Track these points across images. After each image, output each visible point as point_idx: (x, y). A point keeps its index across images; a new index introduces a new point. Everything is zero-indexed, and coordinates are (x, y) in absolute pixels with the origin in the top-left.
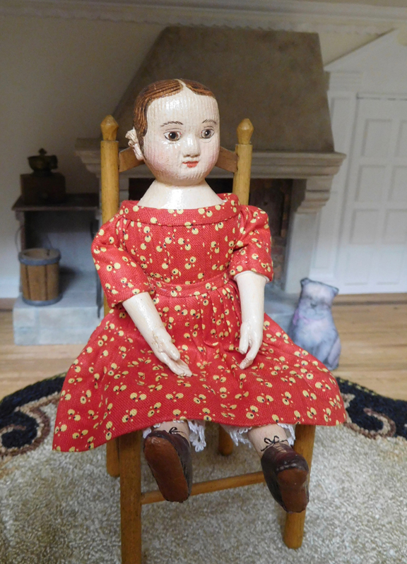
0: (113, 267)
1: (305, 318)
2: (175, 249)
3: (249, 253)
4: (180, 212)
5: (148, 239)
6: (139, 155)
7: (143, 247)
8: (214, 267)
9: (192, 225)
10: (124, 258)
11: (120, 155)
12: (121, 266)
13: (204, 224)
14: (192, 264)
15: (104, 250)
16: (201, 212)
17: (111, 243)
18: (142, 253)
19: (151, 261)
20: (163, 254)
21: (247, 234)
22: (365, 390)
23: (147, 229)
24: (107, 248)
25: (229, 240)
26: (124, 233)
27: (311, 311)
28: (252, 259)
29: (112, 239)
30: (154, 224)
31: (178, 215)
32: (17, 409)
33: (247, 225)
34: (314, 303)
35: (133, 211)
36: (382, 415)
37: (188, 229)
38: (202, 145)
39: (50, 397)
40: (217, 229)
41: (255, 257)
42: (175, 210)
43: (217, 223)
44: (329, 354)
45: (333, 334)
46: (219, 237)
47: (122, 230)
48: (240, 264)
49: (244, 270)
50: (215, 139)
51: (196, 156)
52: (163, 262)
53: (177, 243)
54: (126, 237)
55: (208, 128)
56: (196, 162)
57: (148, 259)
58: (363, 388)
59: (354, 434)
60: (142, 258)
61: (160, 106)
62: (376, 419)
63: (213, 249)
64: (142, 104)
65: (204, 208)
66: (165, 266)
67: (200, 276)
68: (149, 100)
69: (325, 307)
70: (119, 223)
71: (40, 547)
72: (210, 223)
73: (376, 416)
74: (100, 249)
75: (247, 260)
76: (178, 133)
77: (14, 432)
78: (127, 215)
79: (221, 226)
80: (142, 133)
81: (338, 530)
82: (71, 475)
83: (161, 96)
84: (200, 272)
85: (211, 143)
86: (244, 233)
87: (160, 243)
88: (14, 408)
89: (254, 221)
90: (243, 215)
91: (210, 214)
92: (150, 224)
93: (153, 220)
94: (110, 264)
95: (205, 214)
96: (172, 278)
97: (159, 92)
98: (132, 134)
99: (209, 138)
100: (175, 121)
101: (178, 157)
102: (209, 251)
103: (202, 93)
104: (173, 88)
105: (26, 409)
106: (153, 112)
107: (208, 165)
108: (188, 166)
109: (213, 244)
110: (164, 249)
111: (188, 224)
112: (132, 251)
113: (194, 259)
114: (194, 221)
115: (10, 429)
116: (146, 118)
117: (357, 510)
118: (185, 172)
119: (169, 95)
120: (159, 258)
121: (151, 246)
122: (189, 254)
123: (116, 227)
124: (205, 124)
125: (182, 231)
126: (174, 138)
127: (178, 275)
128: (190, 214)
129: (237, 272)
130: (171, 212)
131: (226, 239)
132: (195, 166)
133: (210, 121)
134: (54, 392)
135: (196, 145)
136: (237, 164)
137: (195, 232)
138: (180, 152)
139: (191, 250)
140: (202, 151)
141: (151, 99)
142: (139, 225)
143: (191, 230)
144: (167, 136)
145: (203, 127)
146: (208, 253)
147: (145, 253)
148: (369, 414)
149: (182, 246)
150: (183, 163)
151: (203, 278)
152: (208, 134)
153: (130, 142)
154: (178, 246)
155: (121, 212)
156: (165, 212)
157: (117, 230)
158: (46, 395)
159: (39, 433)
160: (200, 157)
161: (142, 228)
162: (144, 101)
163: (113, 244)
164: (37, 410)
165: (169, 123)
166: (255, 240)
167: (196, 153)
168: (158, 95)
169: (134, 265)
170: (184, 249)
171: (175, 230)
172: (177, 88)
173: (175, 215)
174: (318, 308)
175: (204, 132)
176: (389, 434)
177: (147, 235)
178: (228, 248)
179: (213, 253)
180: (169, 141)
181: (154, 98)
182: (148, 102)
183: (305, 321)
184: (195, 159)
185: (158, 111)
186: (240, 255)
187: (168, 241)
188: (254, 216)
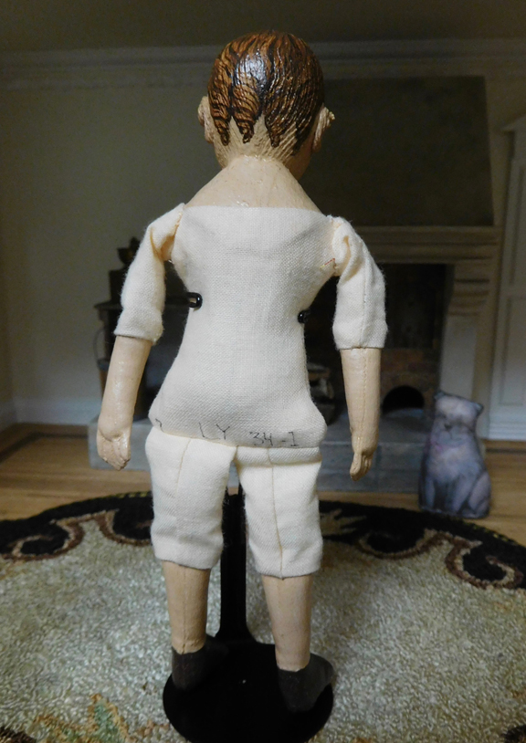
1: (437, 444)
22: (504, 540)
27: (445, 435)
32: (53, 521)
34: (448, 423)
36: (510, 566)
39: (95, 515)
44: (470, 495)
45: (476, 467)
58: (501, 536)
59: (457, 580)
62: (500, 568)
69: (465, 429)
71: (11, 639)
73: (499, 565)
77: (39, 541)
81: (374, 671)
82: (80, 585)
88: (50, 519)
105: (63, 524)
115: (36, 538)
117: (412, 654)
134: (102, 510)
148: (491, 563)
158: (92, 512)
159: (66, 546)
164: (75, 525)
174: (454, 431)
176: (508, 586)
183: (437, 447)
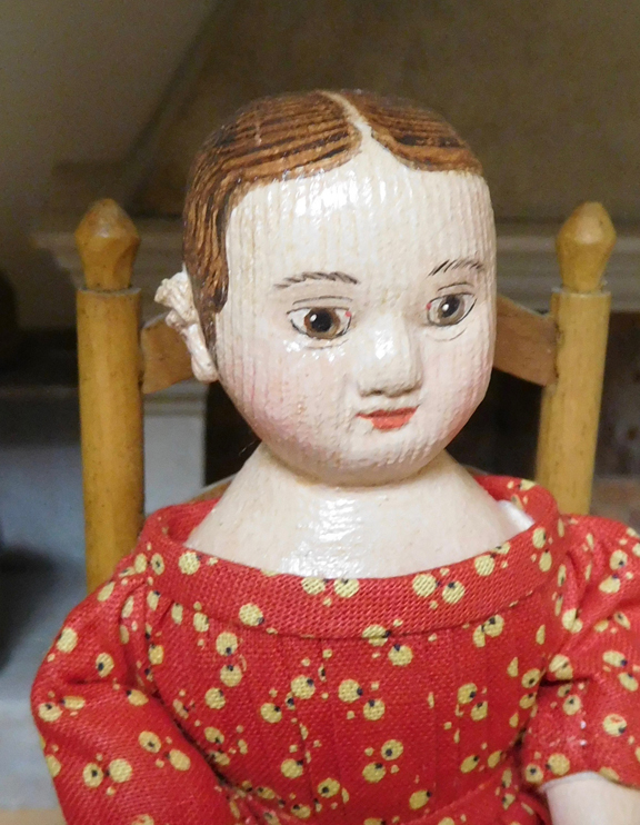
0: (107, 773)
2: (325, 714)
3: (592, 709)
4: (347, 591)
5: (232, 677)
6: (202, 365)
7: (214, 699)
8: (468, 765)
9: (389, 634)
10: (147, 738)
11: (144, 335)
12: (135, 773)
13: (434, 630)
14: (389, 765)
15: (75, 704)
16: (423, 587)
17: (103, 673)
18: (211, 717)
19: (243, 747)
20: (285, 730)
21: (588, 631)
23: (226, 641)
24: (88, 698)
25: (522, 670)
26: (149, 641)
28: (604, 734)
29: (106, 661)
30: (253, 629)
31: (340, 603)
33: (587, 597)
35: (177, 569)
37: (375, 649)
38: (429, 349)
40: (479, 639)
41: (613, 725)
42: (329, 582)
43: (482, 620)
46: (488, 667)
47: (142, 628)
48: (562, 749)
49: (575, 769)
50: (477, 325)
51: (408, 391)
52: (285, 755)
53: (334, 695)
54: (157, 655)
55: (452, 290)
56: (408, 411)
57: (232, 738)
60: (212, 734)
61: (272, 214)
63: (467, 708)
64: (211, 194)
65: (435, 572)
66: (291, 769)
67: (418, 800)
68: (234, 184)
70: (130, 603)
72: (455, 624)
74: (60, 701)
75: (587, 733)
76: (341, 314)
78: (157, 579)
79: (496, 628)
80: (212, 300)
83: (276, 176)
84: (417, 788)
85: (464, 338)
86: (577, 627)
87: (273, 692)
89: (610, 586)
90: (576, 567)
91: (454, 595)
92: (239, 628)
93: (250, 614)
94: (93, 760)
95: (437, 595)
96: (319, 808)
97: (271, 158)
98: (177, 291)
99: (456, 322)
100: (329, 270)
101: (342, 396)
102: (452, 718)
103: (431, 164)
104: (322, 143)
106: (247, 230)
107: (449, 416)
108: (376, 427)
109: (465, 693)
110: (287, 715)
111: (374, 632)
112: (178, 705)
113: (395, 748)
114: (397, 623)
116: (222, 250)
118: (366, 443)
119: (307, 174)
120: (271, 743)
121: (242, 702)
122: (378, 733)
123: (120, 621)
124: (441, 278)
125: (354, 656)
126: (326, 328)
127: (338, 797)
128: (383, 596)
129: (550, 775)
130: (314, 587)
131: (513, 670)
132: (401, 426)
133: (461, 264)
135: (406, 356)
136: (555, 356)
137: (402, 656)
138: (346, 380)
139: (384, 719)
140: (430, 373)
141: (241, 183)
142: (201, 622)
143: (384, 650)
144: (301, 324)
145: (431, 290)
146: (448, 725)
147: (224, 719)
149: (350, 706)
150: (360, 414)
151: (427, 805)
152: (452, 308)
153: (171, 318)
154: (339, 706)
155: (140, 564)
156: (291, 584)
157: (124, 629)
160: (422, 394)
161: (211, 637)
162: (216, 186)
163: (108, 679)
165: (305, 276)
166: (613, 658)
167: (407, 382)
168: (266, 168)
169: (180, 760)
170: (360, 716)
171: (327, 654)
172: (337, 145)
173: (328, 602)
175: (437, 304)
177: (230, 661)
178: (521, 691)
179: (465, 724)
180: (308, 341)
181: (252, 181)
182: (230, 191)
184: (402, 402)
185: (268, 231)
186: (559, 712)
187: (301, 688)
188: (614, 565)
